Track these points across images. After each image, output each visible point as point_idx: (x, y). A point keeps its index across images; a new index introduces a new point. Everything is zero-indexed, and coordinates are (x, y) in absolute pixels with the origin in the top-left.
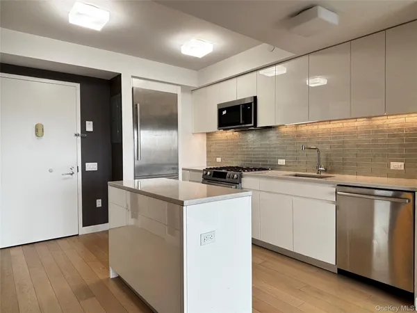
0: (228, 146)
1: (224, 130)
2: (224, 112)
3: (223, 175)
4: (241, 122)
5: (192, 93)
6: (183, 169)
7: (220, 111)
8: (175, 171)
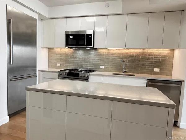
0: (66, 57)
1: (68, 47)
2: (71, 37)
3: (77, 75)
4: (85, 44)
5: (41, 21)
6: (39, 71)
7: (68, 36)
8: (34, 72)
